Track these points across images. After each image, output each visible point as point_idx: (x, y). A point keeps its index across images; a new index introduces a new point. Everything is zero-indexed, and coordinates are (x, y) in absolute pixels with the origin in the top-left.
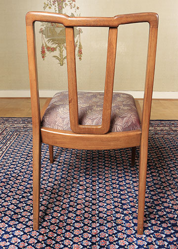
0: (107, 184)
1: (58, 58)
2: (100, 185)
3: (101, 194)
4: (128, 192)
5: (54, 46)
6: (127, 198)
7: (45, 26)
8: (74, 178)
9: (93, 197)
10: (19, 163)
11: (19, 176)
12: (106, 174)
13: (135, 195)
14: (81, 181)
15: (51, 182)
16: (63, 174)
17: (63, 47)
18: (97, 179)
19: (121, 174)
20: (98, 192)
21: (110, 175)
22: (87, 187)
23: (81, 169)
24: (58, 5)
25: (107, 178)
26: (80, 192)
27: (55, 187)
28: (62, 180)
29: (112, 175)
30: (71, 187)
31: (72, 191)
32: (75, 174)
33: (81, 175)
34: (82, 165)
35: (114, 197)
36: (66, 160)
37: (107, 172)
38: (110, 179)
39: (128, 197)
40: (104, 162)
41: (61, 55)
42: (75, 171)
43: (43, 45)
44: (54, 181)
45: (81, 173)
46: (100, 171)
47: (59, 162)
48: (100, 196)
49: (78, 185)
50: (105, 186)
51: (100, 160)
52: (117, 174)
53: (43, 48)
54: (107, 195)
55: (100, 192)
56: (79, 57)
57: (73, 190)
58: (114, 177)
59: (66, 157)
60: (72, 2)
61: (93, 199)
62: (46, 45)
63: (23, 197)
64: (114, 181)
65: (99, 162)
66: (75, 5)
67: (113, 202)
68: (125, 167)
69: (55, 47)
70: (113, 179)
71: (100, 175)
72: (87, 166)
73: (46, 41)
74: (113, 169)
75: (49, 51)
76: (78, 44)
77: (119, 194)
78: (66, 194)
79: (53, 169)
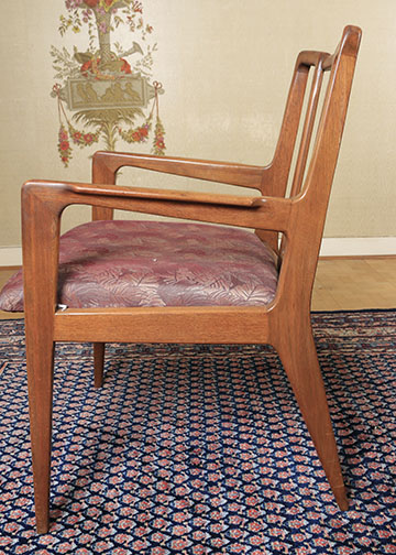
0: (247, 489)
2: (231, 495)
3: (234, 520)
4: (306, 510)
5: (92, 129)
6: (304, 527)
7: (65, 78)
8: (160, 479)
9: (214, 529)
10: (9, 445)
11: (10, 480)
12: (242, 461)
13: (324, 516)
14: (177, 486)
15: (97, 494)
16: (130, 468)
17: (114, 132)
18: (221, 476)
19: (282, 459)
20: (224, 514)
21: (255, 465)
22: (196, 502)
23: (177, 453)
24: (98, 21)
25: (248, 472)
26: (178, 517)
27: (109, 506)
28: (127, 486)
29: (261, 465)
30: (151, 504)
31: (157, 516)
32: (161, 467)
33: (177, 468)
34: (178, 439)
35: (271, 526)
36: (135, 428)
37: (244, 456)
38: (256, 476)
39: (305, 523)
40: (236, 429)
42: (160, 458)
43: (62, 127)
44: (106, 491)
45: (176, 463)
46: (226, 455)
47: (118, 437)
48: (232, 527)
49: (171, 498)
50: (242, 495)
51: (226, 425)
52: (272, 460)
53: (62, 135)
54: (251, 520)
55: (231, 513)
57: (159, 511)
58: (264, 470)
59: (136, 420)
60: (132, 13)
61: (214, 536)
62: (71, 128)
63: (23, 541)
64: (266, 481)
65: (224, 429)
66: (141, 21)
67: (267, 540)
68: (292, 439)
69: (94, 132)
70: (262, 476)
71: (227, 465)
72: (193, 443)
73: (70, 118)
74: (259, 446)
75: (79, 143)
76: (153, 122)
77: (283, 515)
78: (139, 524)
79: (101, 456)
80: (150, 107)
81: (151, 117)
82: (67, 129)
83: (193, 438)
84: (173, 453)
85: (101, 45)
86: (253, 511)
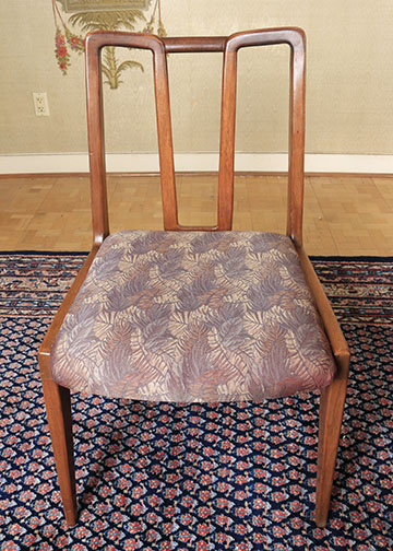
2: (184, 519)
12: (203, 472)
22: (150, 526)
30: (106, 525)
32: (122, 475)
37: (206, 466)
43: (59, 31)
46: (188, 463)
49: (126, 518)
53: (59, 40)
62: (67, 32)
71: (187, 477)
72: (158, 444)
73: (65, 21)
75: (77, 48)
76: (156, 27)
81: (152, 20)
82: (63, 33)
84: (136, 456)
86: (202, 542)
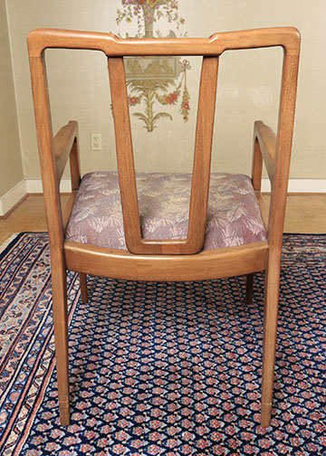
1: (143, 118)
2: (280, 363)
5: (137, 94)
8: (227, 351)
10: (111, 323)
17: (153, 96)
19: (309, 339)
21: (291, 343)
23: (234, 333)
24: (145, 14)
25: (288, 347)
29: (296, 343)
34: (233, 323)
38: (294, 351)
41: (149, 111)
42: (224, 336)
44: (191, 358)
45: (236, 339)
47: (188, 320)
52: (303, 340)
56: (183, 116)
58: (299, 347)
59: (198, 309)
60: (170, 9)
66: (176, 15)
67: (314, 395)
68: (314, 325)
69: (138, 96)
70: (299, 351)
72: (243, 326)
74: (292, 330)
76: (182, 90)
77: (320, 378)
78: (221, 382)
79: (180, 333)
80: (180, 78)
81: (180, 86)
83: (243, 323)
85: (146, 32)
